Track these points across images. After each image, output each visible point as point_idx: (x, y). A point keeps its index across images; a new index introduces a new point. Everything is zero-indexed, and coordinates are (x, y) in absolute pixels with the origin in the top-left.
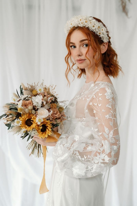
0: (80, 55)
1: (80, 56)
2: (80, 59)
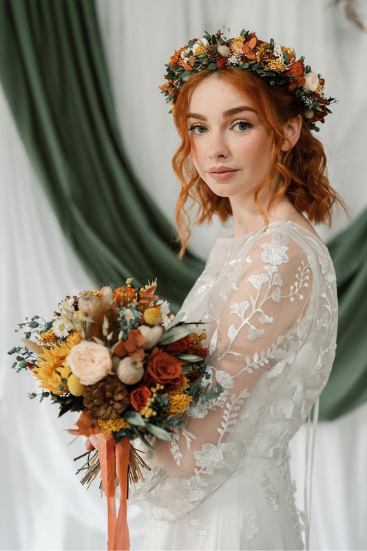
0: (222, 156)
1: (222, 158)
2: (221, 167)
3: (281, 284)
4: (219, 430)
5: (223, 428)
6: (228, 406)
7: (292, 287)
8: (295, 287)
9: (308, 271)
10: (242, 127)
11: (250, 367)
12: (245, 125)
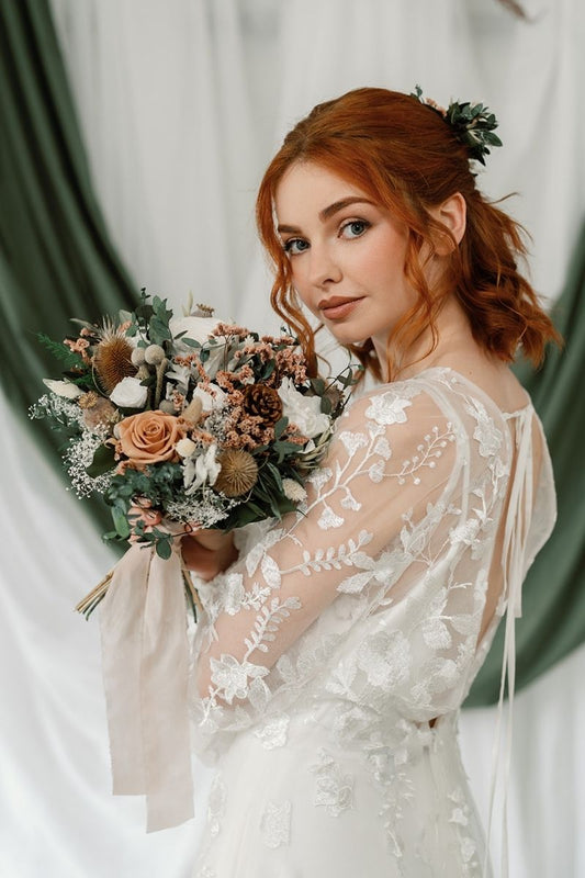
0: (330, 280)
1: (330, 285)
2: (331, 299)
3: (388, 454)
4: (247, 641)
5: (253, 642)
6: (265, 611)
7: (408, 463)
8: (412, 463)
9: (444, 444)
10: (357, 229)
11: (309, 567)
12: (361, 226)
